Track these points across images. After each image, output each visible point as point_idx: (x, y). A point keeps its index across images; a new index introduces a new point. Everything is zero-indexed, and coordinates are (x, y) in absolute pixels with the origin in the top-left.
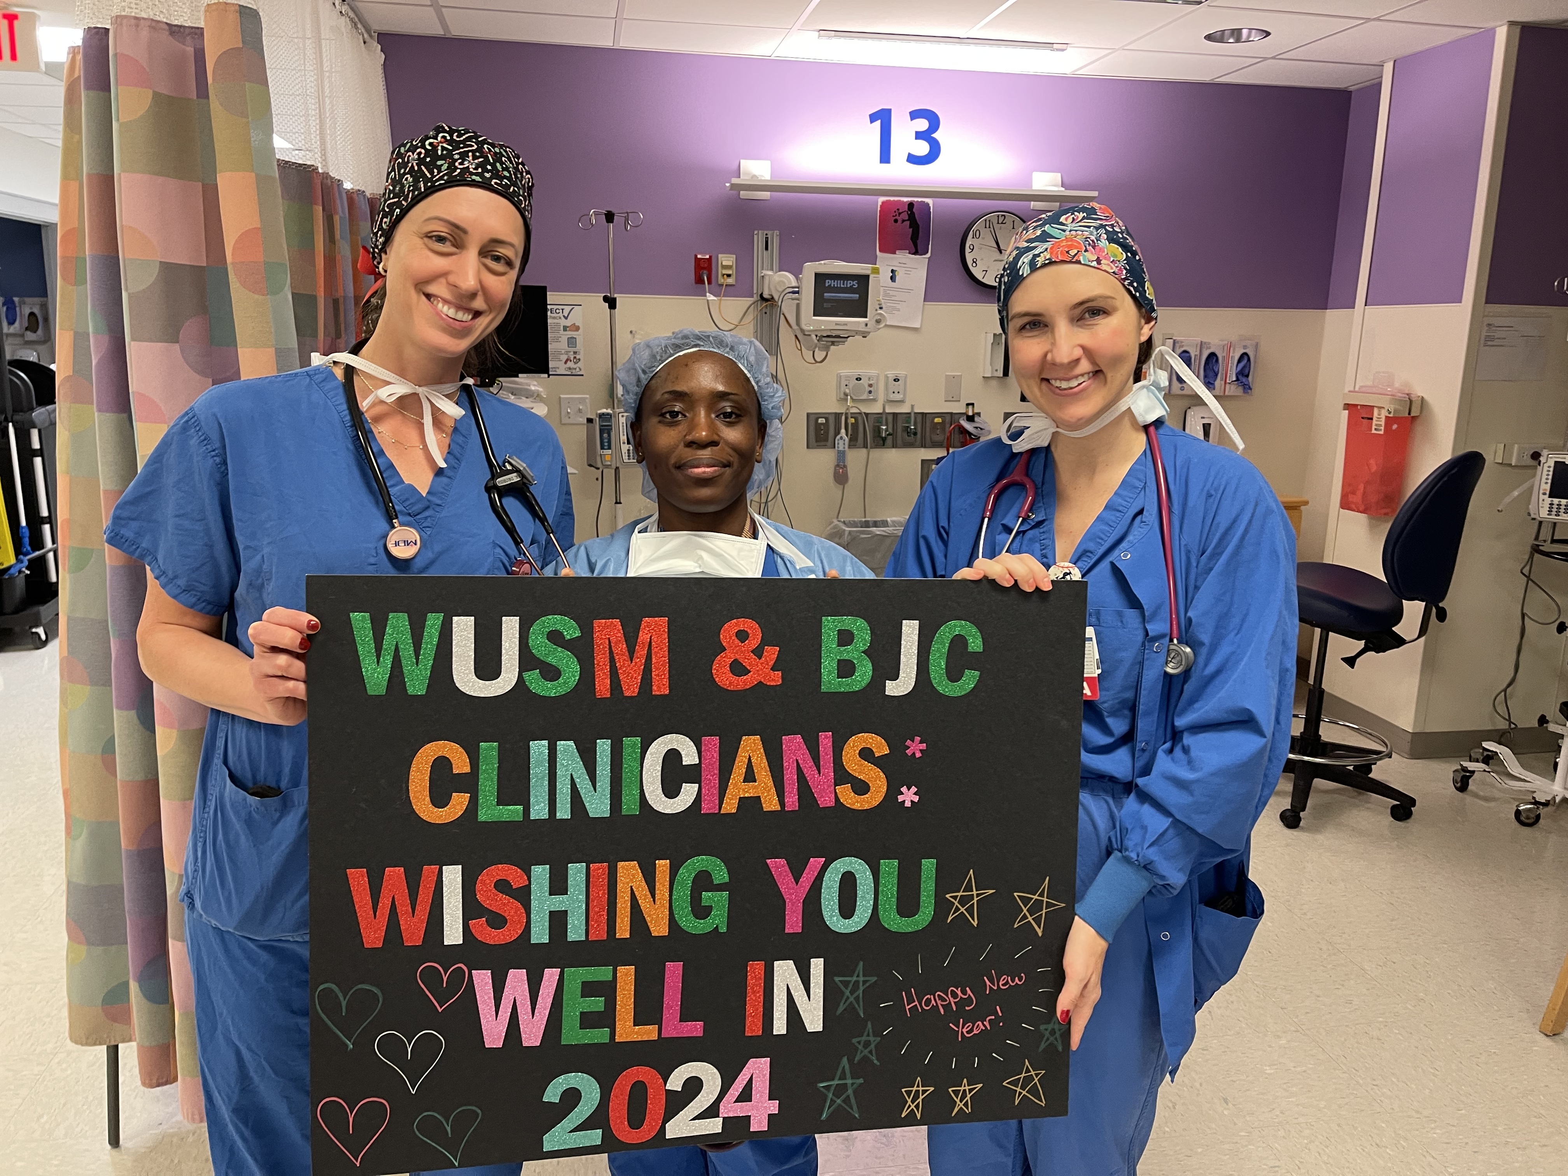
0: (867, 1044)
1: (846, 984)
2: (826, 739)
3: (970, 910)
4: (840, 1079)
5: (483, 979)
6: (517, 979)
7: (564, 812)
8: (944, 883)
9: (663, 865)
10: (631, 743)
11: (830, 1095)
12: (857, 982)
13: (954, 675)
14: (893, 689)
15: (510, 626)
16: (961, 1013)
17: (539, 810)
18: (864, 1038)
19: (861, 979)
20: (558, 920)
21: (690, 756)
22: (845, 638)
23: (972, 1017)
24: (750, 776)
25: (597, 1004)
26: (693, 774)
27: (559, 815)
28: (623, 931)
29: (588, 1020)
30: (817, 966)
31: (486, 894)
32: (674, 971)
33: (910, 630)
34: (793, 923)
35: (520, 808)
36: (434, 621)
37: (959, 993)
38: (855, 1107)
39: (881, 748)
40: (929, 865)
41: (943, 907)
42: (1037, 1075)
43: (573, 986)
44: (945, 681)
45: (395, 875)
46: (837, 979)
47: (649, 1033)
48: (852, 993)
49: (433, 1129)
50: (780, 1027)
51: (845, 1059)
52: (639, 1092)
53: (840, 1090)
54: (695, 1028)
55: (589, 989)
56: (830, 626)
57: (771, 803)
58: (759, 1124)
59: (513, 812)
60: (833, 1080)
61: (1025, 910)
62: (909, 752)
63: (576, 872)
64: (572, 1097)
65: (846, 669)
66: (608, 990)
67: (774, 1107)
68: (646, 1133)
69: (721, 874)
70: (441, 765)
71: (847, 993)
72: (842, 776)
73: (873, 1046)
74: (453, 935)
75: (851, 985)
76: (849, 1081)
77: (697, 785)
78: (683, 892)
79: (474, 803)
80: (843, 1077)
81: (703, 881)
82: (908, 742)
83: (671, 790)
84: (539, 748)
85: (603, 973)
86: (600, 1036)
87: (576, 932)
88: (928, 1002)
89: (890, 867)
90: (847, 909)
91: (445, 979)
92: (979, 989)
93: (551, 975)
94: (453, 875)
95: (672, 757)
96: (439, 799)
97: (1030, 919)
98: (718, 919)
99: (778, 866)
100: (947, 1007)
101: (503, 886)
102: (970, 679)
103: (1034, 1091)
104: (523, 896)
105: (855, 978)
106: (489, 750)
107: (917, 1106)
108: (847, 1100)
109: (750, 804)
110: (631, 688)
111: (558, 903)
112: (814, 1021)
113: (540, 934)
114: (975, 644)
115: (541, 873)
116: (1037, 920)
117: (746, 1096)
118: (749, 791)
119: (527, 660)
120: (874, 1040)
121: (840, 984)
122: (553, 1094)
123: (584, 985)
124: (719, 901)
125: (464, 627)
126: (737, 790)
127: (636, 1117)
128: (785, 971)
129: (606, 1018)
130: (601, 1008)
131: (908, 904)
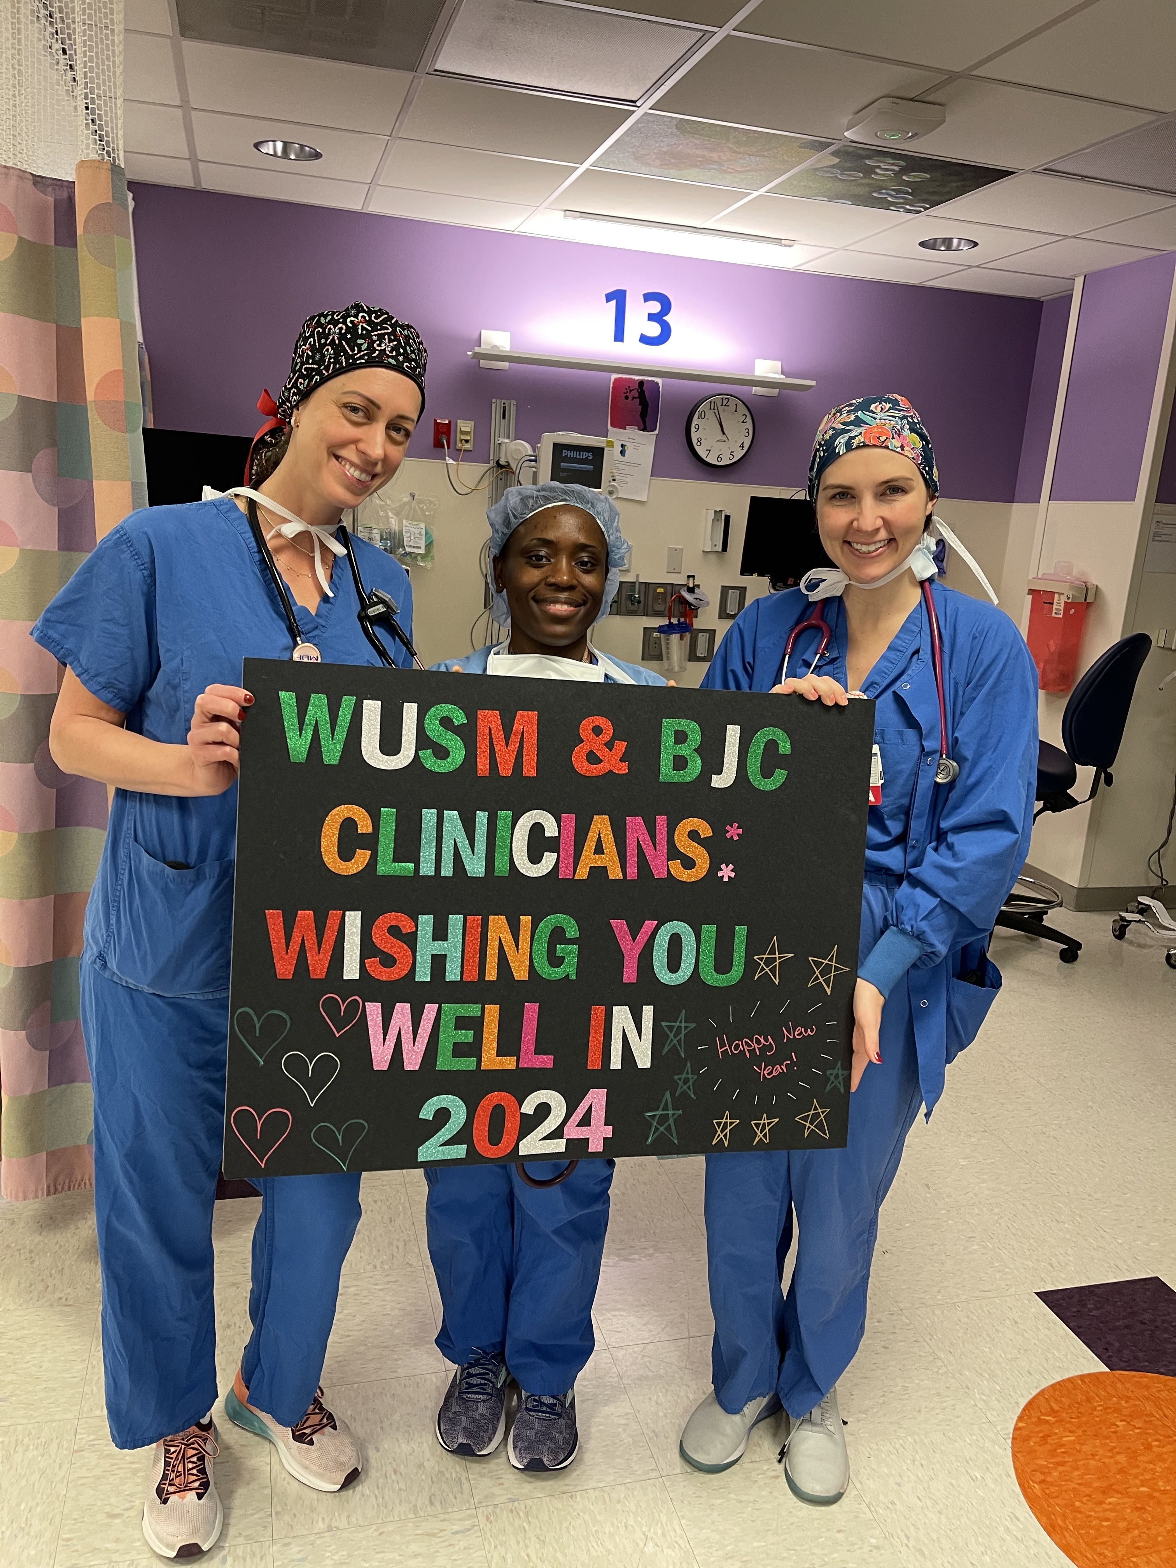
0: (686, 1081)
1: (671, 1028)
2: (661, 820)
3: (773, 970)
4: (663, 1110)
5: (373, 1010)
6: (402, 1011)
7: (447, 871)
8: (754, 946)
9: (526, 920)
10: (505, 815)
11: (655, 1124)
12: (679, 1027)
13: (767, 773)
14: (718, 781)
15: (410, 711)
16: (762, 1058)
17: (427, 868)
18: (684, 1076)
19: (683, 1025)
20: (438, 962)
21: (551, 829)
22: (681, 737)
23: (773, 1062)
24: (599, 850)
25: (468, 1036)
26: (553, 845)
27: (443, 874)
28: (491, 975)
29: (459, 1050)
30: (648, 1011)
31: (381, 938)
32: (531, 1010)
33: (733, 732)
34: (630, 974)
35: (411, 866)
36: (348, 703)
37: (762, 1040)
38: (674, 1135)
39: (705, 831)
40: (741, 931)
41: (750, 966)
42: (823, 1112)
43: (449, 1021)
44: (759, 777)
45: (305, 916)
46: (663, 1024)
47: (509, 1063)
48: (675, 1036)
49: (326, 1137)
50: (616, 1063)
51: (668, 1093)
52: (498, 1115)
53: (664, 1119)
54: (546, 1061)
55: (461, 1023)
56: (669, 726)
57: (615, 873)
58: (596, 1146)
59: (406, 868)
60: (657, 1110)
61: (817, 972)
62: (728, 835)
63: (455, 921)
64: (443, 1115)
65: (680, 763)
66: (476, 1024)
68: (503, 1149)
69: (572, 931)
70: (349, 824)
71: (672, 1036)
72: (674, 853)
73: (691, 1083)
74: (351, 971)
75: (675, 1029)
76: (670, 1112)
77: (556, 854)
78: (542, 947)
79: (374, 860)
80: (666, 1108)
81: (558, 936)
82: (728, 828)
83: (535, 858)
84: (429, 815)
85: (473, 1010)
86: (468, 1064)
87: (453, 973)
88: (737, 1046)
89: (709, 931)
90: (674, 965)
91: (343, 1009)
92: (778, 1038)
93: (430, 1010)
94: (353, 920)
95: (537, 829)
96: (346, 854)
97: (821, 980)
98: (569, 968)
99: (619, 925)
100: (751, 1052)
101: (394, 931)
102: (780, 776)
103: (820, 1126)
104: (411, 940)
105: (678, 1024)
106: (388, 813)
107: (725, 1136)
108: (668, 1129)
109: (599, 872)
110: (505, 770)
111: (439, 947)
112: (644, 1060)
113: (423, 975)
114: (785, 747)
115: (426, 922)
116: (827, 982)
117: (586, 1121)
118: (599, 861)
119: (423, 741)
120: (692, 1078)
121: (666, 1028)
122: (427, 1112)
123: (458, 1018)
124: (570, 953)
125: (372, 709)
126: (589, 860)
127: (495, 1136)
128: (621, 1015)
129: (474, 1049)
130: (471, 1040)
131: (723, 964)
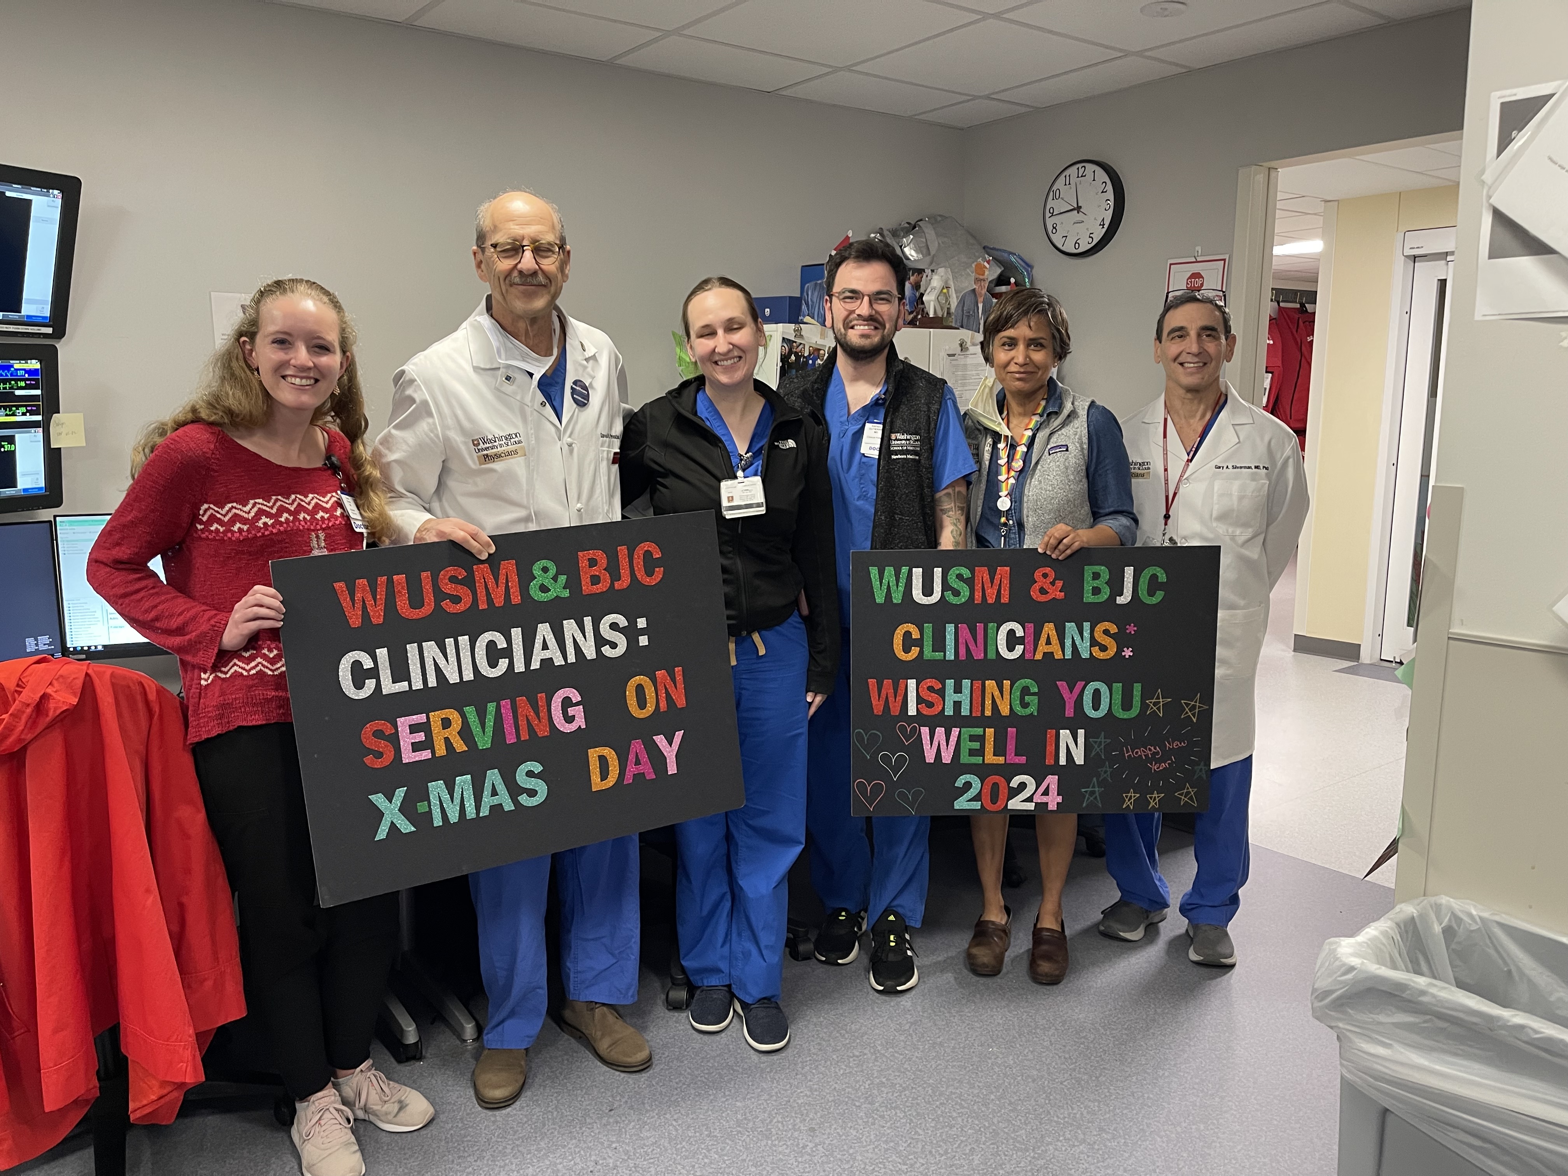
0: (1106, 772)
1: (1095, 742)
2: (1087, 626)
3: (1159, 709)
4: (1092, 788)
5: (925, 731)
6: (940, 731)
7: (962, 656)
8: (1146, 695)
9: (1007, 683)
10: (992, 625)
11: (1087, 795)
12: (1101, 742)
13: (1151, 594)
14: (1120, 600)
15: (938, 572)
16: (1153, 758)
17: (950, 655)
18: (1104, 769)
19: (1103, 740)
20: (957, 705)
21: (1020, 633)
22: (1096, 576)
23: (1159, 761)
24: (1048, 642)
25: (976, 745)
26: (1021, 641)
27: (960, 658)
28: (988, 713)
29: (972, 752)
30: (1081, 732)
31: (927, 693)
33: (1129, 571)
34: (1069, 712)
35: (942, 654)
36: (905, 570)
37: (1152, 748)
38: (1100, 802)
39: (1113, 629)
40: (1137, 688)
41: (1144, 706)
42: (1193, 791)
43: (965, 737)
44: (1146, 596)
45: (887, 682)
46: (1091, 740)
47: (1001, 760)
48: (1098, 747)
49: (902, 796)
50: (1063, 761)
51: (1095, 779)
52: (997, 787)
53: (1092, 793)
54: (1023, 760)
55: (972, 738)
56: (1089, 571)
57: (1059, 655)
59: (939, 655)
60: (1089, 788)
61: (1187, 709)
62: (1128, 631)
63: (966, 683)
64: (967, 785)
65: (1096, 591)
66: (981, 739)
67: (1059, 799)
68: (1000, 805)
69: (1034, 688)
70: (907, 634)
71: (1096, 746)
72: (1094, 643)
73: (1109, 773)
74: (912, 711)
75: (1098, 743)
76: (1097, 789)
77: (1023, 646)
78: (1016, 696)
79: (921, 652)
80: (1094, 787)
81: (1025, 691)
82: (1127, 627)
83: (1011, 648)
84: (950, 627)
85: (979, 731)
86: (979, 760)
87: (965, 711)
88: (1137, 753)
89: (1118, 687)
90: (1096, 706)
91: (909, 730)
92: (1163, 747)
93: (955, 732)
94: (912, 683)
95: (1011, 632)
96: (907, 650)
97: (1190, 714)
98: (1033, 709)
99: (1062, 685)
100: (1146, 756)
101: (934, 689)
102: (1159, 595)
103: (1191, 799)
104: (942, 693)
105: (1099, 740)
106: (928, 627)
107: (1131, 803)
108: (1096, 798)
109: (1048, 655)
110: (991, 600)
111: (957, 697)
112: (1079, 760)
113: (949, 712)
114: (1162, 577)
115: (950, 683)
116: (1194, 715)
117: (1046, 793)
118: (1048, 649)
119: (945, 586)
120: (1109, 770)
121: (1092, 742)
122: (959, 783)
123: (970, 736)
124: (1033, 700)
125: (918, 572)
126: (1042, 648)
127: (994, 799)
128: (1065, 734)
129: (981, 752)
130: (978, 747)
131: (1127, 705)
